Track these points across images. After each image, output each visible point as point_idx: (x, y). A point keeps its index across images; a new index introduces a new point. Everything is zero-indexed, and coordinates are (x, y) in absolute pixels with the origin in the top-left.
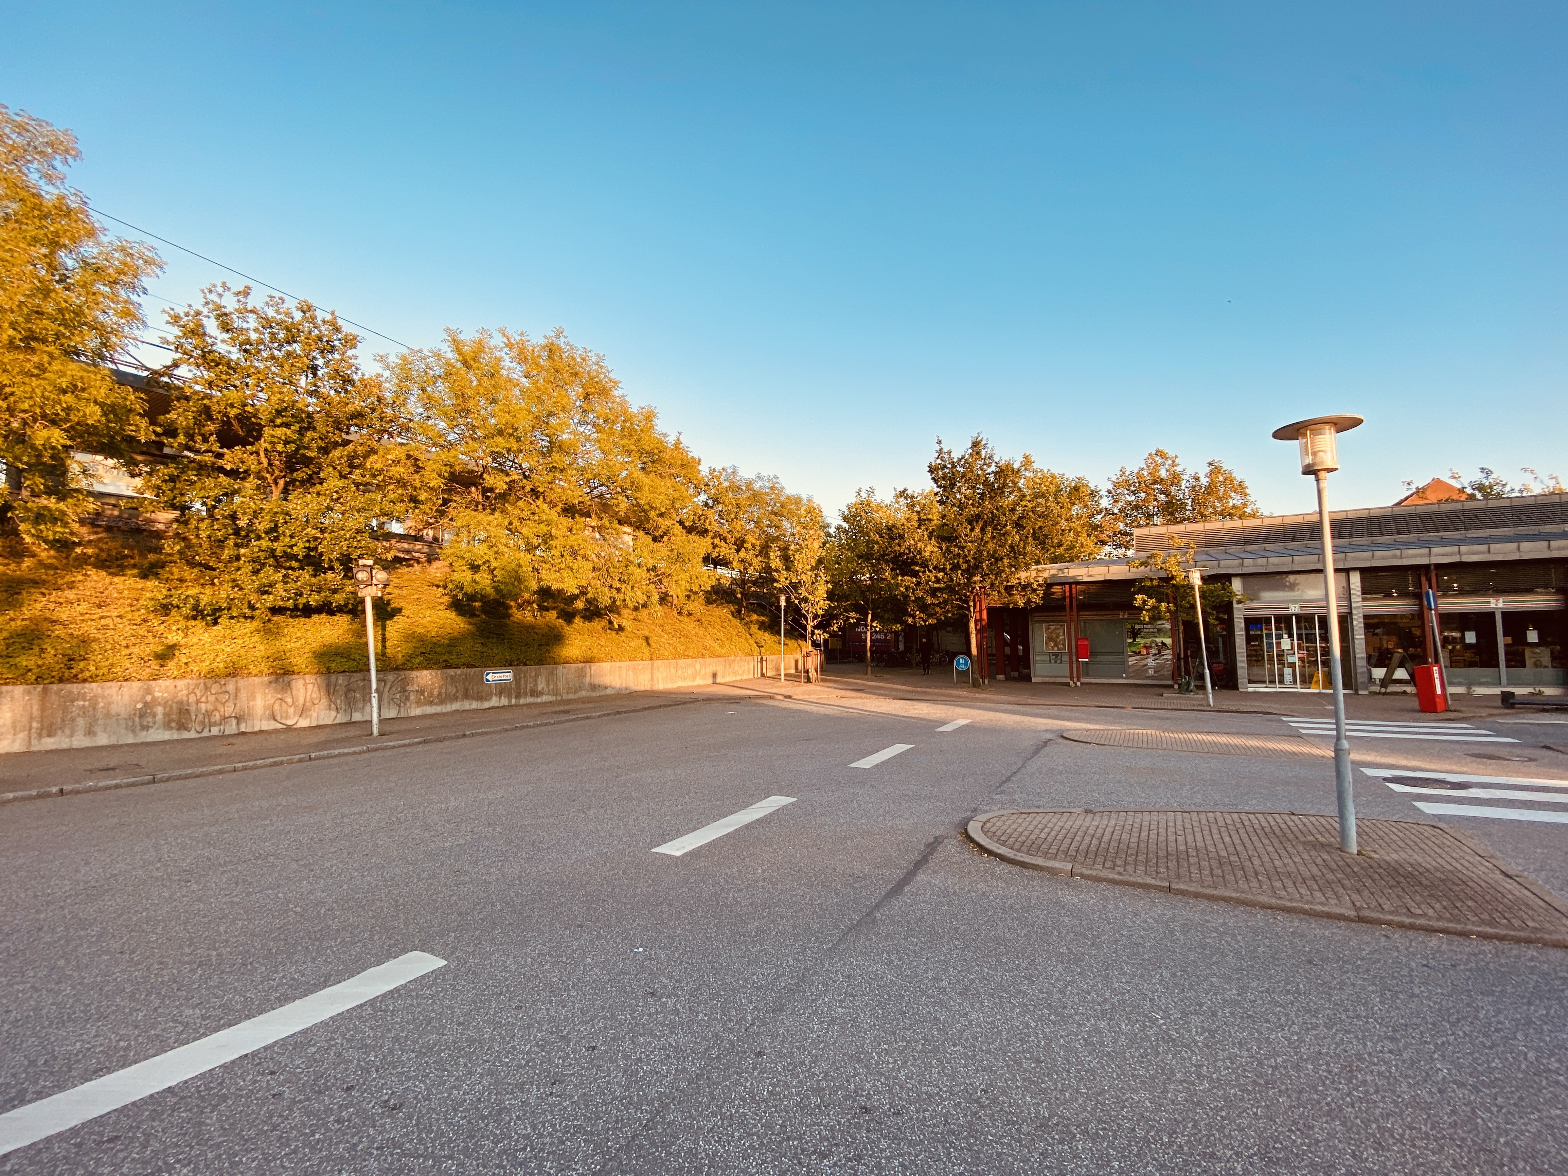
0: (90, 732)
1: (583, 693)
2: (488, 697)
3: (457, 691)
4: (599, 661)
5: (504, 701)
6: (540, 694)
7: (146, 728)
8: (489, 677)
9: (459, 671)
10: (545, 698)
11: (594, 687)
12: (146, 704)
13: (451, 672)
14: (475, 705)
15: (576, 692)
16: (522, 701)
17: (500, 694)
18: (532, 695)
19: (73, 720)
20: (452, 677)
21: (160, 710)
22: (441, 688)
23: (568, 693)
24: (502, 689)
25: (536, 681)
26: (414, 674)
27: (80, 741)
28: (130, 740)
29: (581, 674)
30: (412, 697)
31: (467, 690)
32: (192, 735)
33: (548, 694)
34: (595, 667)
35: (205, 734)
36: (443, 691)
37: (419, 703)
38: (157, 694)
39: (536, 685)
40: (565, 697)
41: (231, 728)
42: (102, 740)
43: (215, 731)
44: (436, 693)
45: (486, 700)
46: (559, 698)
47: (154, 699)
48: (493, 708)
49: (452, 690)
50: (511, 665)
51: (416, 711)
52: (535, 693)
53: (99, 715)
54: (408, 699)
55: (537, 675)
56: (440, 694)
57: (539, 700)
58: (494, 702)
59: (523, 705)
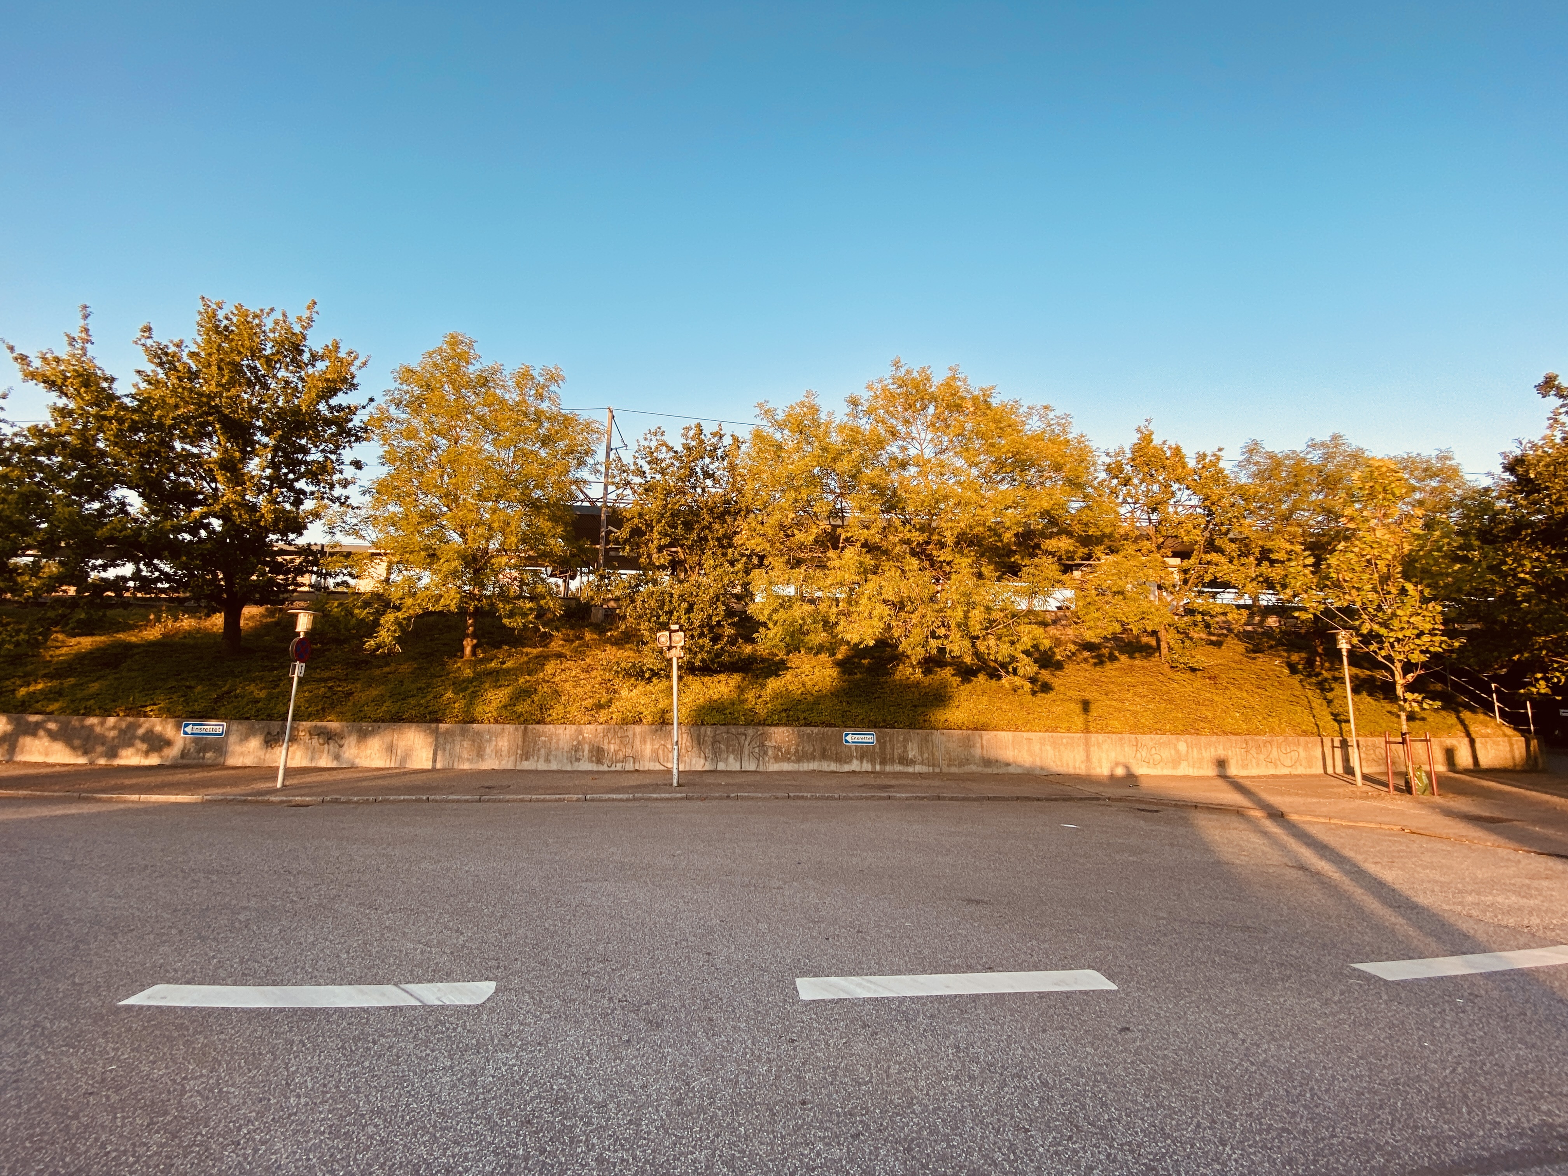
0: (547, 760)
1: (973, 768)
2: (848, 759)
3: (814, 750)
4: (995, 729)
5: (867, 766)
6: (912, 762)
7: (578, 760)
8: (849, 738)
9: (816, 730)
10: (918, 769)
11: (988, 762)
12: (579, 742)
13: (808, 730)
14: (833, 767)
15: (961, 764)
16: (888, 768)
17: (861, 758)
18: (901, 763)
19: (539, 750)
20: (809, 736)
21: (586, 747)
22: (798, 745)
23: (949, 765)
24: (864, 753)
25: (905, 747)
26: (772, 729)
27: (542, 766)
28: (569, 768)
29: (968, 743)
30: (770, 753)
31: (824, 750)
32: (604, 768)
33: (922, 763)
34: (987, 736)
35: (613, 768)
36: (800, 748)
37: (776, 759)
38: (586, 735)
39: (905, 751)
40: (945, 769)
41: (630, 766)
42: (554, 766)
43: (619, 767)
44: (793, 750)
45: (846, 763)
46: (937, 770)
47: (584, 738)
48: (854, 772)
49: (809, 748)
50: (875, 727)
51: (774, 767)
52: (904, 760)
53: (553, 748)
54: (766, 753)
55: (906, 740)
56: (797, 751)
57: (910, 769)
58: (855, 765)
59: (889, 773)
